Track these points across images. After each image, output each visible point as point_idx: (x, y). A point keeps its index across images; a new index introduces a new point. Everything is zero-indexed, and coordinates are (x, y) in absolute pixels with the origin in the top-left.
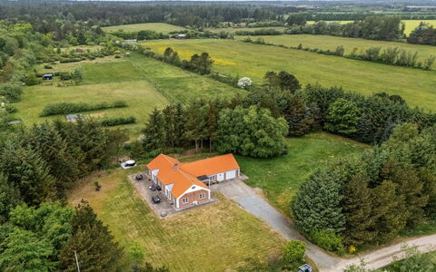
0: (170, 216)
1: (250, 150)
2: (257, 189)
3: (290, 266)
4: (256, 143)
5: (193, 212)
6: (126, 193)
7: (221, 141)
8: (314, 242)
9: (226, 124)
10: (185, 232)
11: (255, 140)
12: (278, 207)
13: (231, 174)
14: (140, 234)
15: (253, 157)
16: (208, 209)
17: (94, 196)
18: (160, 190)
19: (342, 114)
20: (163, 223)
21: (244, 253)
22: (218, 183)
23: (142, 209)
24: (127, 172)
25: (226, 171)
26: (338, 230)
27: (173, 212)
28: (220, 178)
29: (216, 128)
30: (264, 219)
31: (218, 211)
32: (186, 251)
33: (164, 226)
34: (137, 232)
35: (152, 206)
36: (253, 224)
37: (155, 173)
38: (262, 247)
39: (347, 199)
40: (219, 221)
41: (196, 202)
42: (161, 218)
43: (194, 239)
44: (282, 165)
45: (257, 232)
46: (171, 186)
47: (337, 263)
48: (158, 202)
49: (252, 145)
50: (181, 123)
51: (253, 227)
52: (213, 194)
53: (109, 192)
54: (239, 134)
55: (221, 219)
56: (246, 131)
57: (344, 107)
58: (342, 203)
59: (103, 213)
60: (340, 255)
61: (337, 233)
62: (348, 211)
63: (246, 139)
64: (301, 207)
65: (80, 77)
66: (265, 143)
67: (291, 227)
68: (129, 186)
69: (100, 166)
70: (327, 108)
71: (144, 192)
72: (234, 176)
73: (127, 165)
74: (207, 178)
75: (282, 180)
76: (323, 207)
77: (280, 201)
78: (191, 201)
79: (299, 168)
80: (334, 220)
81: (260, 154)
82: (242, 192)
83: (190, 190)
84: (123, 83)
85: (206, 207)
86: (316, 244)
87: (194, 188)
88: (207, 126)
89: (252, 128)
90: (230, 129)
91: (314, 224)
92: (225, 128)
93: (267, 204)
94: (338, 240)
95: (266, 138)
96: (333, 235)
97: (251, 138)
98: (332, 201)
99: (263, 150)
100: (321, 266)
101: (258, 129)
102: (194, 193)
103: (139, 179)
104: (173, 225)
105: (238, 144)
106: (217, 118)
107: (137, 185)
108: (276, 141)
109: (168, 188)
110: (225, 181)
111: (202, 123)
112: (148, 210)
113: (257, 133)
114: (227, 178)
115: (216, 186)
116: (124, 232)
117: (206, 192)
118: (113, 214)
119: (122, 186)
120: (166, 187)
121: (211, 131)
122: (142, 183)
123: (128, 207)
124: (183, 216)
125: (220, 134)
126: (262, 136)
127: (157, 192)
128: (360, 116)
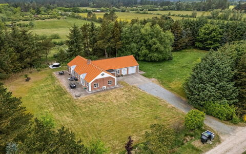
0: (83, 97)
1: (145, 55)
2: (153, 79)
3: (192, 133)
4: (150, 50)
5: (102, 94)
6: (49, 82)
7: (124, 50)
8: (209, 114)
9: (127, 35)
10: (94, 108)
11: (149, 47)
12: (172, 90)
13: (132, 70)
14: (55, 110)
15: (148, 61)
16: (115, 91)
17: (23, 85)
18: (77, 80)
19: (209, 34)
20: (76, 102)
21: (148, 123)
22: (122, 76)
23: (61, 92)
24: (53, 70)
25: (128, 67)
26: (232, 101)
27: (86, 94)
28: (124, 72)
29: (120, 39)
30: (161, 98)
31: (123, 93)
32: (94, 122)
33: (77, 104)
34: (53, 108)
35: (68, 90)
36: (152, 101)
37: (73, 68)
38: (163, 118)
39: (240, 74)
40: (124, 99)
41: (105, 87)
42: (75, 98)
43: (102, 112)
44: (170, 66)
45: (157, 107)
46: (85, 75)
47: (234, 129)
48: (74, 88)
49: (147, 51)
50: (94, 37)
51: (153, 104)
52: (118, 83)
53: (36, 82)
54: (137, 43)
55: (126, 98)
56: (142, 41)
57: (211, 29)
58: (235, 78)
59: (28, 95)
60: (235, 123)
61: (230, 105)
62: (241, 85)
63: (143, 47)
64: (196, 83)
65: (33, 26)
66: (157, 49)
67: (185, 103)
68: (53, 78)
69: (31, 65)
70: (196, 32)
71: (64, 82)
72: (134, 72)
73: (54, 66)
74: (114, 71)
75: (171, 74)
76: (218, 81)
77: (173, 87)
78: (101, 86)
79: (182, 67)
80: (228, 93)
81: (153, 58)
82: (141, 81)
83: (99, 77)
84: (60, 29)
85: (113, 90)
86: (211, 115)
87: (103, 75)
88: (113, 37)
89: (147, 38)
90: (131, 39)
91: (209, 97)
92: (127, 38)
93: (162, 88)
94: (232, 110)
95: (158, 45)
96: (228, 106)
97: (146, 46)
98: (226, 75)
99: (156, 54)
100: (221, 133)
101: (152, 38)
102: (103, 79)
103: (61, 74)
104: (85, 103)
105: (136, 51)
106: (121, 31)
107: (59, 77)
108: (165, 47)
109: (83, 76)
110: (127, 75)
111: (110, 35)
112: (65, 93)
113: (150, 41)
114: (129, 73)
115: (121, 78)
116: (41, 108)
117: (114, 79)
118: (35, 96)
119: (47, 79)
120: (81, 76)
121: (116, 41)
122: (63, 77)
123: (49, 91)
124: (94, 96)
125: (123, 43)
126: (155, 44)
127: (74, 82)
128: (221, 35)
